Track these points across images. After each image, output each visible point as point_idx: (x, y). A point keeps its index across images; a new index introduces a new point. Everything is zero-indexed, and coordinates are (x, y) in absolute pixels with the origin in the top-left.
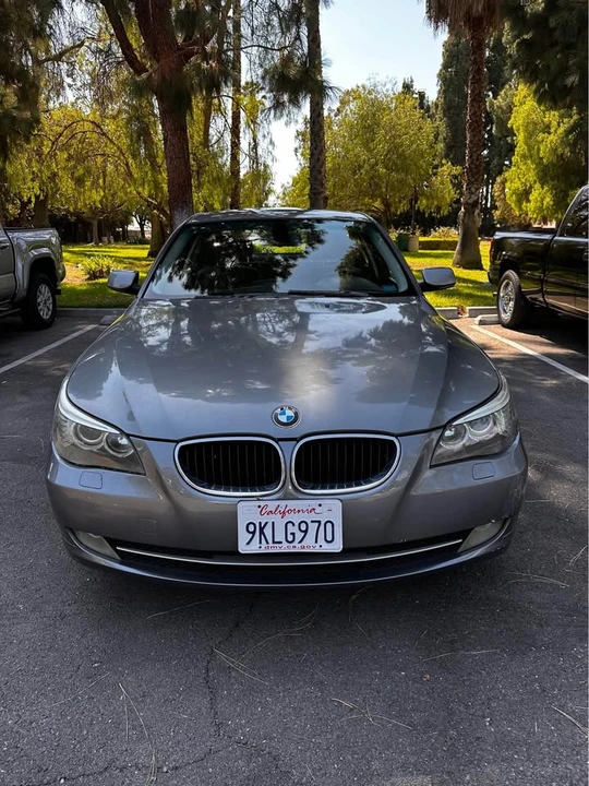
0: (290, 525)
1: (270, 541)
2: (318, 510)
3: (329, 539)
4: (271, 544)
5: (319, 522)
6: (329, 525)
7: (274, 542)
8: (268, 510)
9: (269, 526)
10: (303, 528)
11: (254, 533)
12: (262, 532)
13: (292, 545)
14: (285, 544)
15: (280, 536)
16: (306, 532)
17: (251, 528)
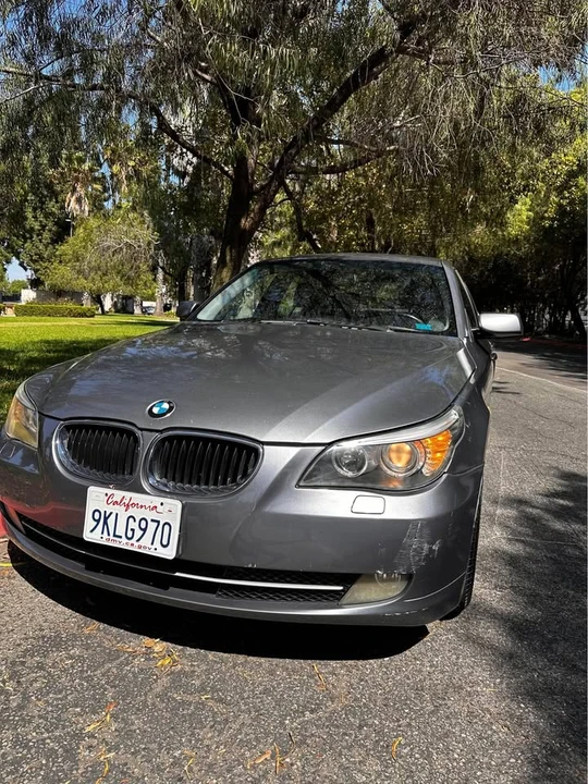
0: (131, 520)
1: (112, 534)
2: (160, 508)
3: (165, 543)
4: (111, 537)
5: (158, 522)
6: (167, 527)
7: (115, 535)
8: (115, 499)
9: (113, 517)
10: (143, 524)
11: (98, 521)
12: (105, 523)
13: (131, 542)
14: (124, 540)
15: (121, 531)
16: (144, 530)
17: (97, 516)
